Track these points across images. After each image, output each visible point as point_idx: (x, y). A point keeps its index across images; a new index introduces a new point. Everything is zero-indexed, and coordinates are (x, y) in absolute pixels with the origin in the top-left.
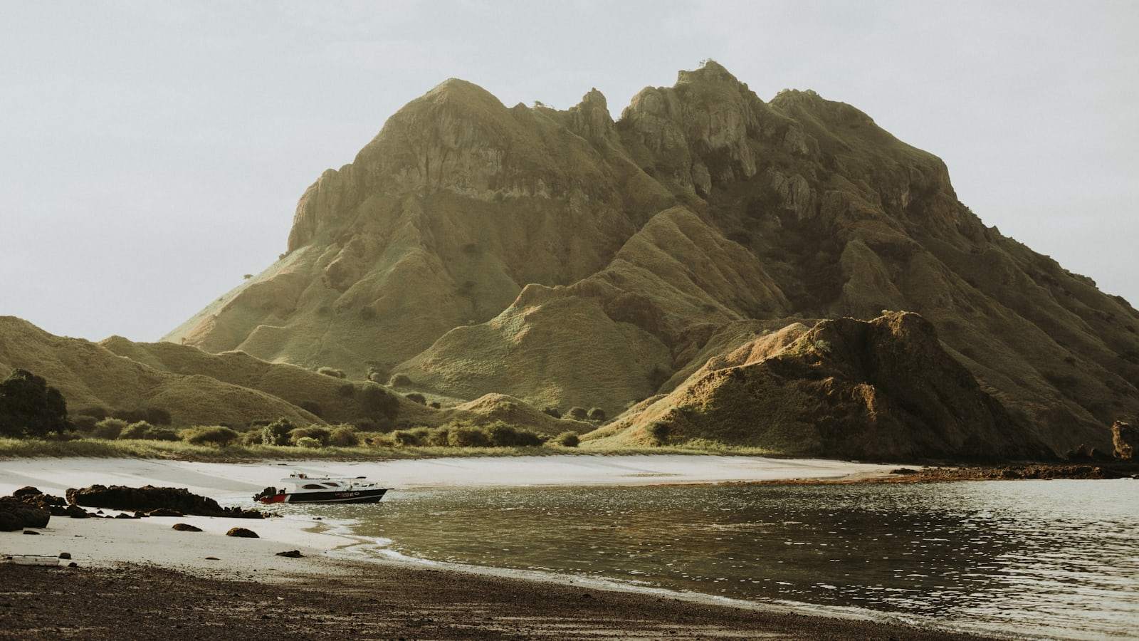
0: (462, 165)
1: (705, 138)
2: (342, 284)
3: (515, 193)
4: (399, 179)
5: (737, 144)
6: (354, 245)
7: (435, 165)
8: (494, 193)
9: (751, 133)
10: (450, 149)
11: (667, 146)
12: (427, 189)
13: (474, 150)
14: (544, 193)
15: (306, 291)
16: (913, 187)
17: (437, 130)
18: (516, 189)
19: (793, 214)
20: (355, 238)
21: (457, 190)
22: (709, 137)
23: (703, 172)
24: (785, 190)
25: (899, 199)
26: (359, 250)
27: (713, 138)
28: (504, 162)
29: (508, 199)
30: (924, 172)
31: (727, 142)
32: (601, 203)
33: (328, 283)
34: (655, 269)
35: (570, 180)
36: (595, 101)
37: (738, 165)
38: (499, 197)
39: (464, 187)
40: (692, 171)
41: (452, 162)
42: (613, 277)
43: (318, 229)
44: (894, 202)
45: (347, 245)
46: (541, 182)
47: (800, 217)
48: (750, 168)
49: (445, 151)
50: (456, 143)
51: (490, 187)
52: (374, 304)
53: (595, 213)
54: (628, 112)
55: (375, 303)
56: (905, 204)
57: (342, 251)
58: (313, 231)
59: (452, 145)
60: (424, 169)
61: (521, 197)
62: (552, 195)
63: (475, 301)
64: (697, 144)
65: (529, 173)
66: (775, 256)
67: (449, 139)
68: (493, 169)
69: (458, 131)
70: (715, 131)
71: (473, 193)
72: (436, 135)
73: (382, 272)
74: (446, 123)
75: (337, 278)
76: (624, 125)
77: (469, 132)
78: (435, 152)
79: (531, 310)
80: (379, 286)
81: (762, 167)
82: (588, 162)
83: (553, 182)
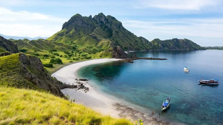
3: (83, 25)
4: (72, 23)
7: (76, 22)
9: (105, 20)
11: (97, 21)
13: (80, 21)
15: (64, 34)
16: (119, 25)
19: (108, 28)
21: (78, 24)
24: (108, 26)
26: (69, 30)
34: (96, 33)
36: (91, 16)
40: (99, 23)
41: (77, 22)
42: (93, 34)
43: (65, 28)
48: (105, 23)
49: (77, 21)
52: (71, 35)
54: (94, 17)
56: (118, 27)
57: (67, 30)
63: (80, 36)
64: (100, 21)
65: (85, 23)
66: (107, 32)
67: (77, 20)
68: (81, 23)
69: (78, 19)
70: (102, 20)
71: (79, 25)
72: (76, 19)
73: (71, 32)
74: (77, 18)
75: (67, 33)
76: (93, 19)
77: (79, 19)
78: (76, 21)
79: (86, 37)
80: (71, 34)
81: (106, 23)
82: (90, 22)
83: (87, 24)
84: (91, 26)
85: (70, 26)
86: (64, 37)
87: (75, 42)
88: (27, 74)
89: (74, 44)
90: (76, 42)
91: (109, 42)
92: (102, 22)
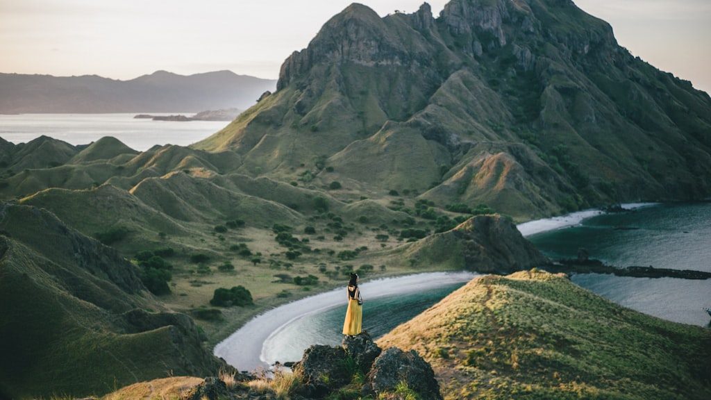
0: (359, 49)
1: (481, 25)
2: (303, 112)
3: (384, 63)
4: (328, 56)
5: (497, 29)
6: (308, 90)
7: (346, 48)
8: (374, 63)
9: (505, 21)
10: (353, 41)
11: (461, 32)
12: (342, 61)
13: (364, 42)
14: (398, 63)
15: (286, 115)
16: (591, 43)
17: (347, 32)
18: (385, 60)
19: (522, 68)
20: (308, 87)
21: (356, 61)
22: (483, 24)
23: (478, 46)
24: (519, 55)
25: (583, 50)
26: (310, 94)
27: (485, 25)
28: (379, 47)
29: (381, 65)
30: (598, 33)
31: (492, 27)
32: (426, 67)
33: (296, 111)
34: (449, 107)
35: (411, 56)
36: (426, 8)
37: (497, 40)
38: (377, 65)
39: (360, 59)
40: (473, 45)
41: (354, 47)
42: (427, 116)
43: (291, 81)
44: (580, 52)
45: (304, 91)
46: (396, 57)
47: (526, 69)
48: (503, 42)
49: (351, 42)
50: (356, 38)
51: (372, 60)
52: (317, 125)
53: (423, 72)
54: (442, 13)
55: (319, 123)
56: (586, 52)
57: (303, 94)
58: (288, 81)
59: (354, 39)
60: (340, 51)
61: (387, 65)
62: (402, 63)
63: (364, 123)
64: (476, 29)
65: (391, 52)
66: (510, 93)
67: (353, 36)
68: (374, 51)
69: (357, 32)
70: (486, 21)
71: (364, 63)
72: (347, 34)
73: (320, 108)
74: (351, 28)
75: (301, 109)
76: (439, 21)
77: (362, 33)
78: (345, 42)
79: (389, 134)
80: (320, 114)
81: (509, 41)
82: (420, 46)
83: (403, 57)
84: (424, 62)
85: (315, 68)
86: (285, 131)
87: (335, 158)
88: (180, 359)
89: (330, 170)
90: (340, 160)
91: (500, 166)
92: (486, 37)
